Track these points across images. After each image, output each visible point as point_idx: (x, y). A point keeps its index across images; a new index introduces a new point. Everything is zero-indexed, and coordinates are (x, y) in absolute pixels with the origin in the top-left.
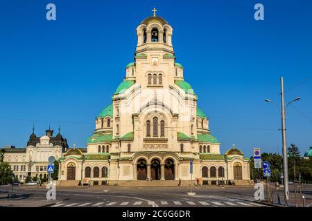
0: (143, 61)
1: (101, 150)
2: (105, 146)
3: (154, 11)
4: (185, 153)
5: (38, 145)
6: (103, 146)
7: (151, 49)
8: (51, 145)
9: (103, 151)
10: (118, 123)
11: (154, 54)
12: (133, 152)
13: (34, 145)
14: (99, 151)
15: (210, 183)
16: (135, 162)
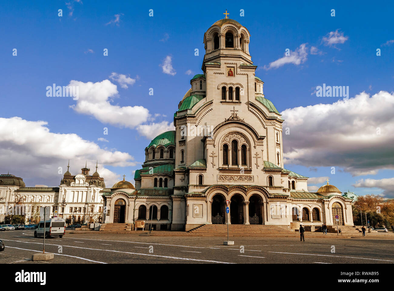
0: (216, 70)
1: (158, 183)
2: (163, 178)
3: (226, 14)
4: (276, 188)
5: (72, 184)
6: (161, 179)
7: (226, 56)
8: (87, 184)
9: (161, 186)
10: (183, 148)
11: (230, 62)
12: (206, 186)
13: (69, 185)
14: (155, 185)
15: (313, 229)
16: (210, 199)
